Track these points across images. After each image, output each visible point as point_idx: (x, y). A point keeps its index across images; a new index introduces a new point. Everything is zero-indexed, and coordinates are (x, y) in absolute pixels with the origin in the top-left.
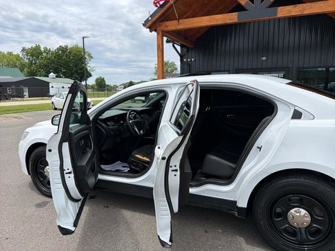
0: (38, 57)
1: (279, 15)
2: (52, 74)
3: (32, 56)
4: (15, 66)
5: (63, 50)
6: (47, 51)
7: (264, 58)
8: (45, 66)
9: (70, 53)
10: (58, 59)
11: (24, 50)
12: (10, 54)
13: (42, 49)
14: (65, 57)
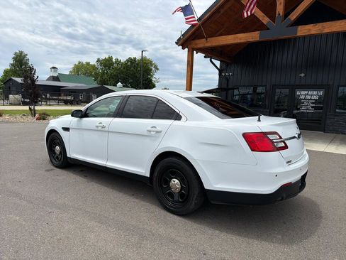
0: (109, 68)
1: (299, 34)
2: (120, 83)
3: (105, 66)
4: (91, 75)
5: (132, 61)
6: (118, 62)
7: (303, 75)
8: (115, 75)
9: (137, 64)
10: (127, 70)
11: (98, 60)
12: (88, 64)
13: (114, 60)
14: (132, 68)
